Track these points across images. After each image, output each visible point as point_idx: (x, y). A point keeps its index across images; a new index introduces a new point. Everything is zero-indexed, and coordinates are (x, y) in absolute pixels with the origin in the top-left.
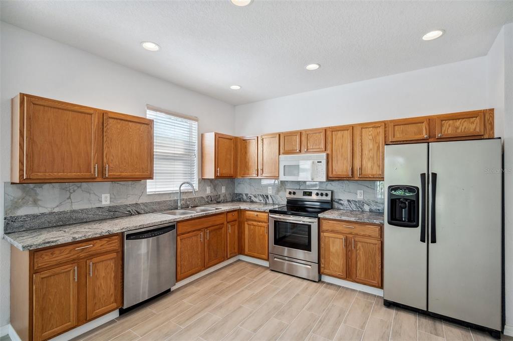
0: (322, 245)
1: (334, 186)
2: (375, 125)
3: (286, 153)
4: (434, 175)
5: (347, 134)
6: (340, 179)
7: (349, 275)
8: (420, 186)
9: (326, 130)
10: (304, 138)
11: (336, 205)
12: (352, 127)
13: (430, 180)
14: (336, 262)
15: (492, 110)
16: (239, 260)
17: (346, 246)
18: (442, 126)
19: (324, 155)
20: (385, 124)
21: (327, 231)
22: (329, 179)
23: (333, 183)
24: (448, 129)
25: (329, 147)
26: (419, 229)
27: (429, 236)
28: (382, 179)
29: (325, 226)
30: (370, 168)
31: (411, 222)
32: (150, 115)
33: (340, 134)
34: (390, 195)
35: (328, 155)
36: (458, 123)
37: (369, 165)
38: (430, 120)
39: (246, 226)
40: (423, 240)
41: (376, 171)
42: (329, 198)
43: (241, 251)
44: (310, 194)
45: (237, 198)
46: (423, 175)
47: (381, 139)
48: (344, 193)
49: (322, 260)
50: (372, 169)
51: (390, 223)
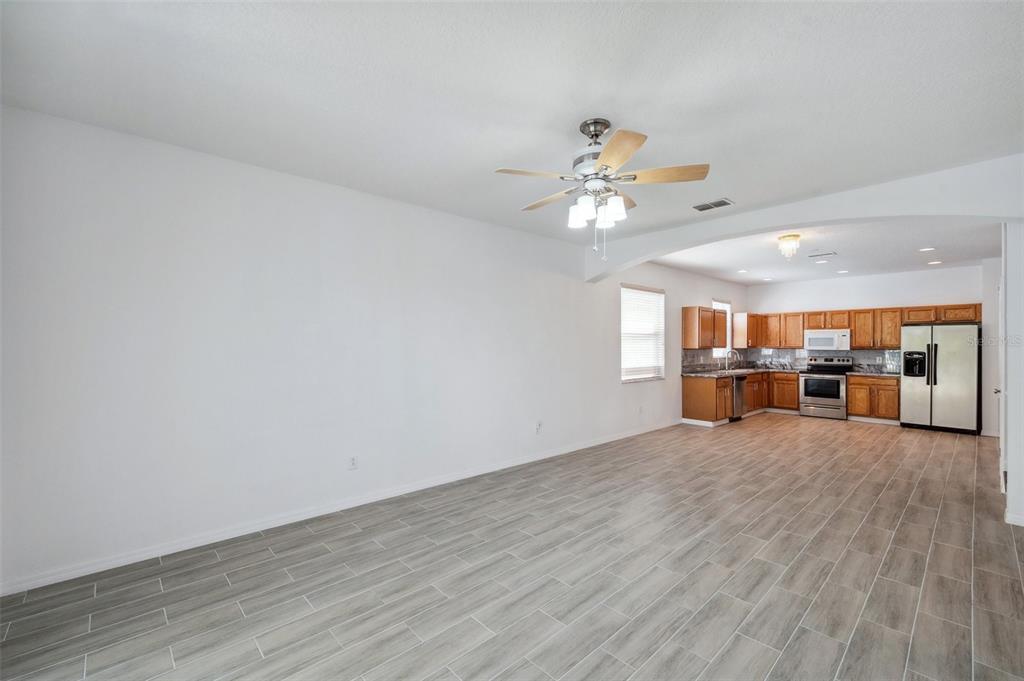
0: (850, 394)
1: (856, 354)
2: (893, 310)
3: (810, 328)
4: (936, 345)
5: (870, 316)
6: (862, 348)
7: (872, 412)
8: (926, 352)
9: (849, 312)
10: (828, 317)
11: (856, 369)
12: (874, 311)
13: (933, 349)
14: (861, 404)
15: (980, 305)
16: (765, 412)
17: (870, 394)
18: (945, 313)
19: (849, 330)
20: (902, 310)
21: (854, 384)
22: (853, 348)
23: (855, 352)
24: (951, 316)
25: (853, 324)
26: (925, 377)
27: (932, 380)
28: (899, 348)
29: (852, 380)
30: (888, 340)
31: (921, 373)
32: (717, 306)
33: (862, 315)
34: (905, 358)
35: (851, 331)
36: (957, 311)
37: (888, 338)
38: (936, 309)
39: (775, 385)
40: (928, 384)
41: (894, 342)
42: (850, 363)
43: (770, 405)
44: (832, 360)
45: (752, 365)
46: (928, 345)
47: (898, 320)
48: (863, 360)
49: (849, 405)
50: (891, 340)
51: (905, 375)
